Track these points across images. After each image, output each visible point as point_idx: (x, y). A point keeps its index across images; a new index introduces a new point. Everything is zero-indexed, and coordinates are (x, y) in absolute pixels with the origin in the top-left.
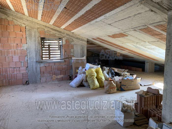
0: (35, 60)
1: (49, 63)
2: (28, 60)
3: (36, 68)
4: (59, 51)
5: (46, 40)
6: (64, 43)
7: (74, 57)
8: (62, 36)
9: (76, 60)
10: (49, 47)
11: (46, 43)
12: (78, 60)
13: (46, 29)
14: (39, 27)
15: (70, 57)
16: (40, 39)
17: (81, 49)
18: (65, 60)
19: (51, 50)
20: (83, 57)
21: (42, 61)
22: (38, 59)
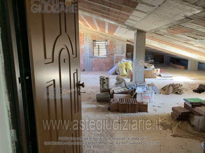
0: (89, 56)
1: (98, 58)
2: (85, 55)
3: (90, 61)
4: (106, 50)
5: (97, 42)
6: (109, 43)
7: (116, 54)
8: (107, 39)
9: (117, 56)
10: (99, 47)
11: (96, 44)
12: (119, 56)
13: (96, 34)
14: (91, 33)
15: (112, 54)
16: (92, 41)
17: (122, 48)
18: (109, 56)
19: (100, 49)
20: (123, 54)
21: (93, 56)
22: (90, 55)
